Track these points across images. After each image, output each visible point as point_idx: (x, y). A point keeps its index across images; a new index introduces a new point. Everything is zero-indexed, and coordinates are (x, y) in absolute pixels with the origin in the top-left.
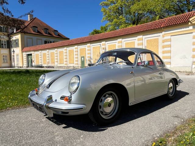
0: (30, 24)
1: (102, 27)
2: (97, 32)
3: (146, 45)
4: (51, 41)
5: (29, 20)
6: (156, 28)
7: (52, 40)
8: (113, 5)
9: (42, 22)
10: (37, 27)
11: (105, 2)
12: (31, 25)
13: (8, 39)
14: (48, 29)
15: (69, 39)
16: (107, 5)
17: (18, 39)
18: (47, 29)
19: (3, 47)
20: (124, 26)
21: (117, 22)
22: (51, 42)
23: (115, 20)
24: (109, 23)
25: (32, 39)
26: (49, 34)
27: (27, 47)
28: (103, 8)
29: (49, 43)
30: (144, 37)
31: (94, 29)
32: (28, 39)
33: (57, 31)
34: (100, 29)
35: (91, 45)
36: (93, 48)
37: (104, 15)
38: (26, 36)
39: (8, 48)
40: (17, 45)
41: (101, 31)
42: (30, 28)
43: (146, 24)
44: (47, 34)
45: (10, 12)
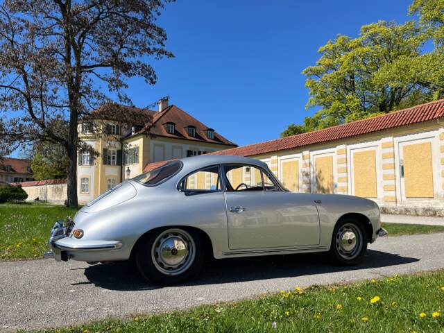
0: (163, 118)
1: (308, 120)
2: (296, 131)
3: (402, 158)
4: (200, 150)
5: (160, 110)
6: (423, 120)
7: (202, 149)
8: (333, 73)
9: (184, 114)
10: (174, 124)
11: (313, 68)
12: (164, 120)
13: (120, 148)
14: (195, 128)
15: (236, 146)
16: (318, 74)
17: (138, 148)
18: (193, 127)
19: (109, 164)
20: (356, 115)
21: (338, 109)
22: (200, 153)
23: (336, 104)
24: (321, 110)
25: (163, 146)
26: (197, 136)
27: (154, 162)
28: (311, 79)
29: (195, 154)
30: (397, 139)
31: (291, 124)
32: (156, 148)
33: (213, 130)
34: (304, 124)
35: (280, 158)
36: (284, 164)
37: (311, 94)
38: (153, 142)
39: (118, 164)
40: (135, 160)
41: (306, 129)
42: (162, 126)
43: (400, 113)
44: (193, 136)
45: (129, 100)
